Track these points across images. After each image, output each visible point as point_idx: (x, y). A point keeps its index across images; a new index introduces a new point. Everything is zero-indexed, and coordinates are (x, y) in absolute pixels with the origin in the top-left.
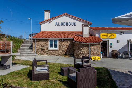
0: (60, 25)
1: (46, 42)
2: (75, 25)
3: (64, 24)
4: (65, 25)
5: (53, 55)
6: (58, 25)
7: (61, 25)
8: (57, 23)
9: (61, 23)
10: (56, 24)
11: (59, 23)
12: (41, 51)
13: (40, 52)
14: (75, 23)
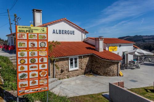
0: (58, 33)
1: (66, 61)
2: (73, 34)
3: (62, 32)
4: (63, 34)
5: (73, 76)
6: (56, 32)
7: (60, 33)
8: (54, 30)
9: (59, 30)
10: (54, 32)
11: (57, 30)
12: (61, 75)
13: (59, 76)
14: (73, 31)
